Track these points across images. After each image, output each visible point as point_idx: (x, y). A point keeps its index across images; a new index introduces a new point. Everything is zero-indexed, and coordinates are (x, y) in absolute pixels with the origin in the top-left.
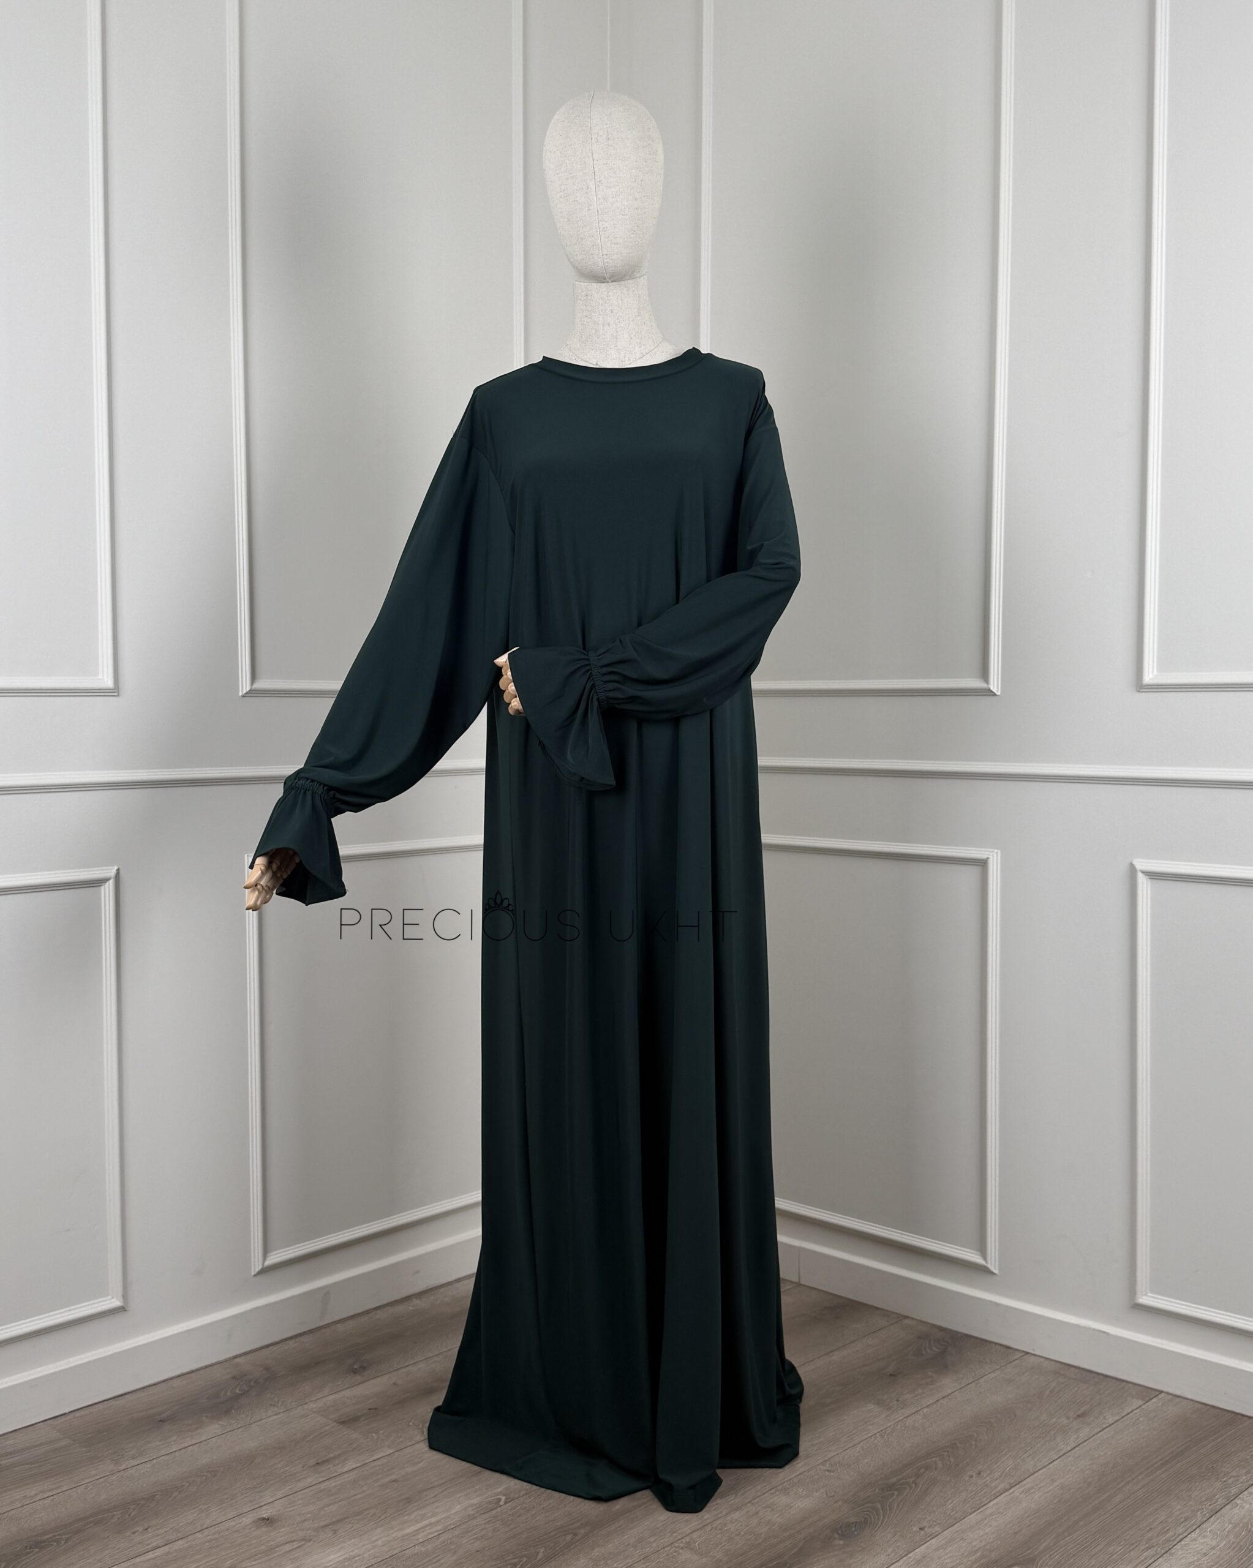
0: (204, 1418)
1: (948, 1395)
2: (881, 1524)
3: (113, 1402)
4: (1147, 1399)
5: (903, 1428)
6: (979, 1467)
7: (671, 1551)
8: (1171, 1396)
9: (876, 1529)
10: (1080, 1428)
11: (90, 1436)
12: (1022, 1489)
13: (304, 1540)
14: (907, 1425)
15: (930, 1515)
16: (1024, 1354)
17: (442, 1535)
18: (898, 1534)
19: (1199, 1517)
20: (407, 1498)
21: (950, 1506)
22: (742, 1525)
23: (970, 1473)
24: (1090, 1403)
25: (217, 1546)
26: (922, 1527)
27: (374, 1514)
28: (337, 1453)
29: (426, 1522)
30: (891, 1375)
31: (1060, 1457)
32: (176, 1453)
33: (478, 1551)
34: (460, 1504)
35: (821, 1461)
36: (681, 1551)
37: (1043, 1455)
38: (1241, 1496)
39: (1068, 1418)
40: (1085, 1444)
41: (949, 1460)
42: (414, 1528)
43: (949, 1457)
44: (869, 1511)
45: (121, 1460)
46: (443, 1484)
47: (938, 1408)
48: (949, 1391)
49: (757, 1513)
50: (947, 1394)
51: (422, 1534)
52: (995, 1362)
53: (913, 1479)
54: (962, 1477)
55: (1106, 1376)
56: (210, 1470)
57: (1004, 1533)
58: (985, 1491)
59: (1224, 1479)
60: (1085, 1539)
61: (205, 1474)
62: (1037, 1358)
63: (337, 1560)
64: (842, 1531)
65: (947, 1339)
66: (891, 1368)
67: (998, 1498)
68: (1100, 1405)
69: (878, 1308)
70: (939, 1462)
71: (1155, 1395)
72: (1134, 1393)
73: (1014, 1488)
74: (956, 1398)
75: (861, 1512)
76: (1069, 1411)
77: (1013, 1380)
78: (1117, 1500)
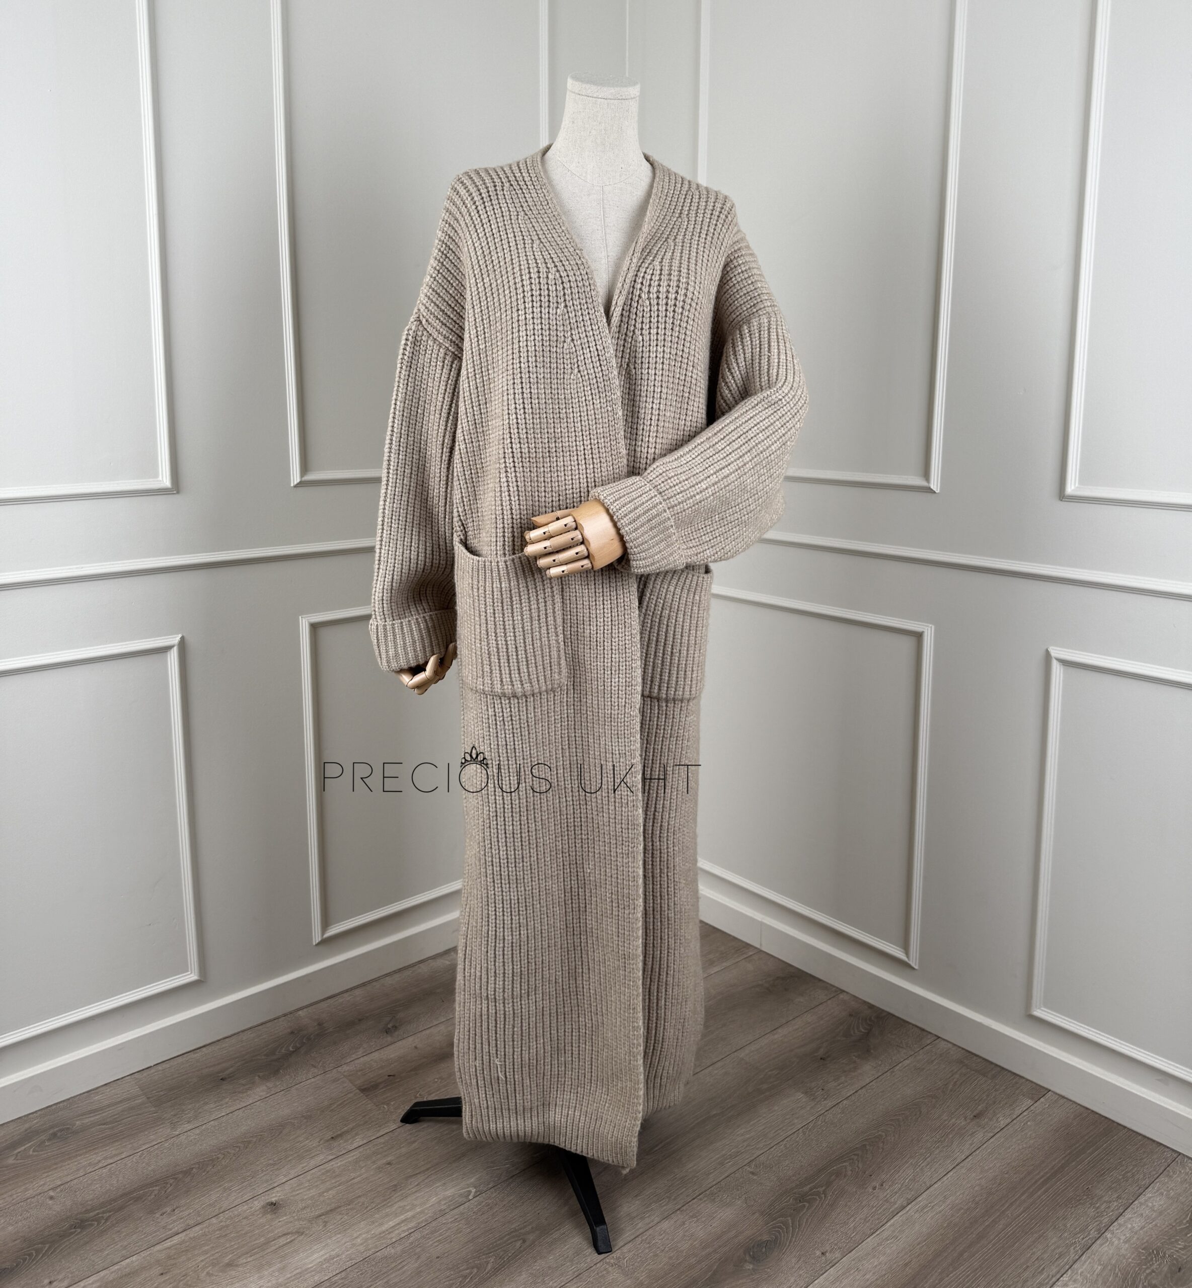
0: (257, 1078)
1: (866, 1085)
2: (789, 1246)
3: (192, 1055)
4: (1036, 1098)
5: (823, 1123)
6: (883, 1177)
7: (602, 1269)
8: (1057, 1096)
9: (784, 1251)
10: (975, 1132)
11: (162, 1093)
12: (917, 1207)
13: (297, 1232)
14: (827, 1120)
15: (833, 1235)
16: (935, 1038)
17: (412, 1235)
18: (802, 1260)
19: (1072, 1256)
20: (395, 1186)
21: (852, 1225)
22: (668, 1239)
23: (874, 1184)
24: (986, 1102)
25: (226, 1235)
26: (823, 1252)
27: (363, 1204)
28: (351, 1126)
29: (403, 1217)
30: (822, 1059)
31: (954, 1168)
32: (224, 1118)
33: (438, 1258)
34: (437, 1195)
35: (747, 1161)
36: (610, 1269)
37: (940, 1164)
38: (1111, 1228)
39: (965, 1118)
40: (977, 1152)
41: (858, 1166)
42: (391, 1224)
43: (858, 1162)
44: (780, 1227)
45: (179, 1123)
46: (428, 1169)
47: (855, 1101)
48: (868, 1081)
49: (684, 1223)
50: (864, 1084)
51: (397, 1232)
52: (910, 1048)
53: (824, 1188)
54: (866, 1188)
55: (1003, 1068)
56: (245, 1140)
57: (895, 1265)
58: (885, 1208)
59: (1097, 1205)
60: (968, 1276)
61: (239, 1145)
63: (318, 1260)
64: (753, 1252)
65: (873, 1018)
66: (822, 1050)
67: (895, 1218)
68: (994, 1102)
69: (820, 980)
70: (849, 1168)
71: (1043, 1093)
72: (1025, 1090)
73: (910, 1206)
74: (872, 1089)
75: (774, 1228)
76: (967, 1110)
77: (924, 1069)
78: (1001, 1226)
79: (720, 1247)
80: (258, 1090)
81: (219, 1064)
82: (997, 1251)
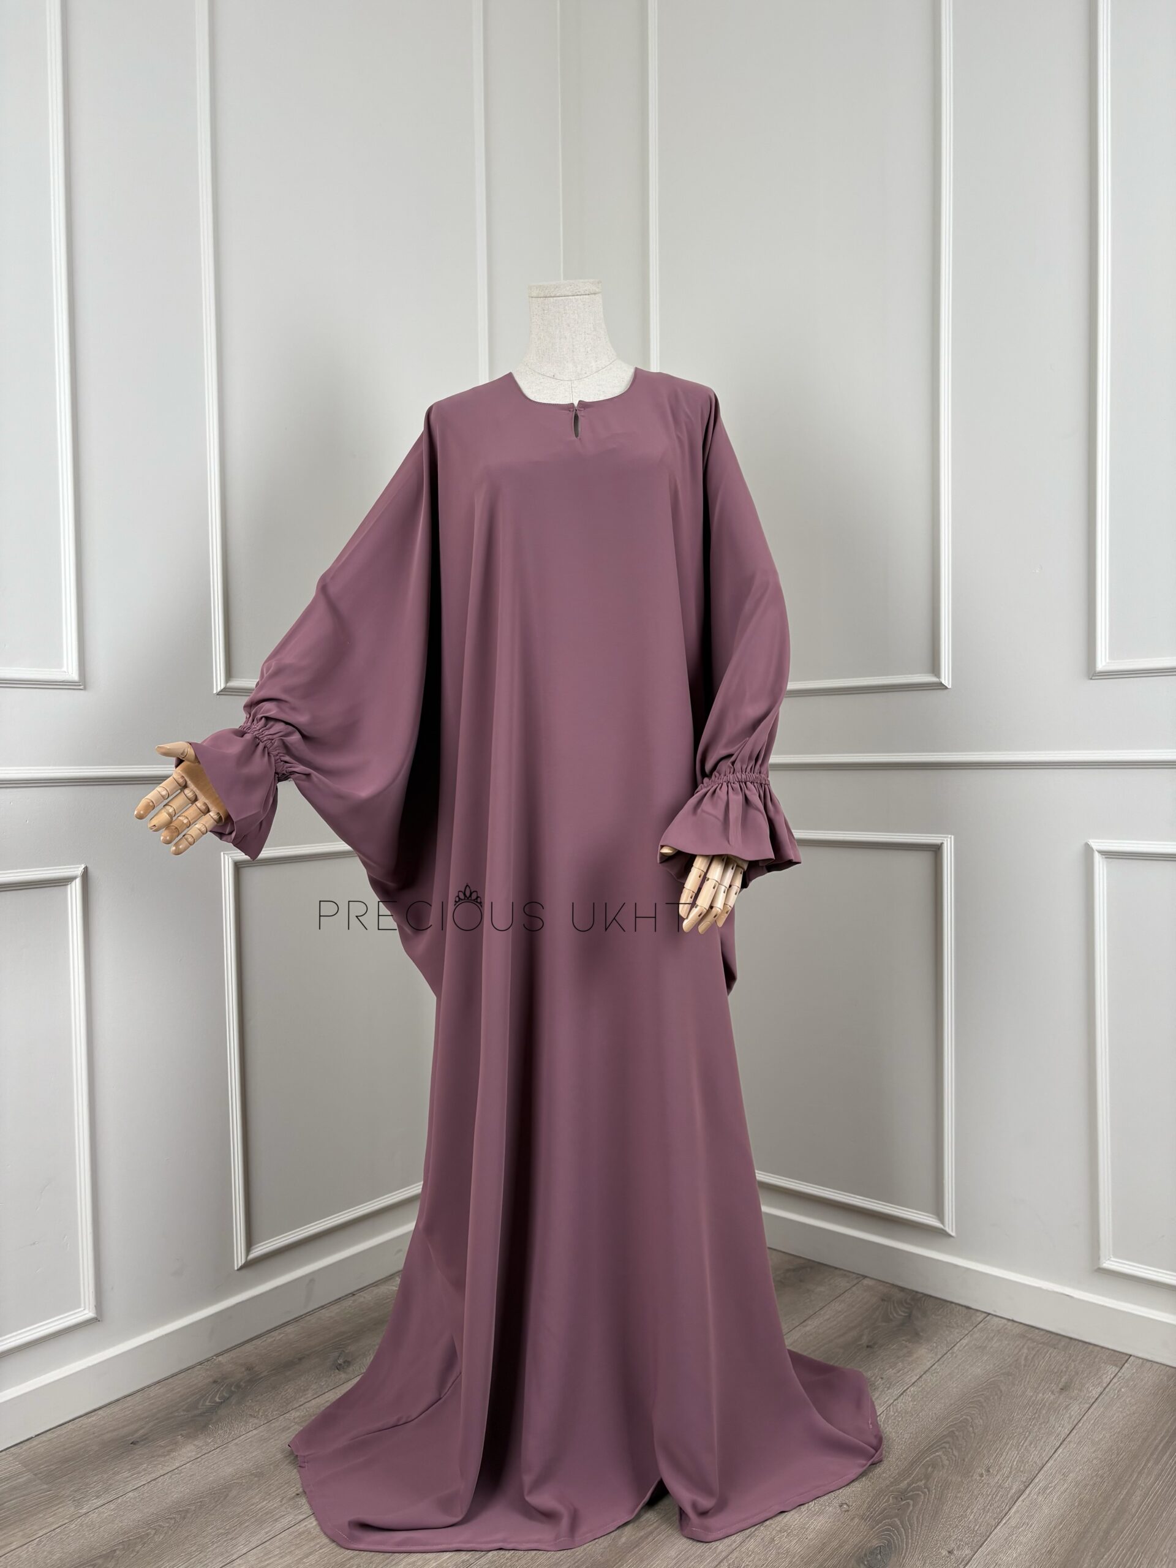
0: (180, 1437)
1: (929, 1369)
2: (907, 1548)
3: (85, 1420)
4: (1121, 1366)
5: (896, 1415)
6: (986, 1462)
8: (1142, 1360)
9: (903, 1555)
10: (1070, 1404)
11: (53, 1467)
12: (1038, 1488)
14: (899, 1410)
15: (954, 1532)
16: (986, 1315)
18: (928, 1561)
21: (972, 1517)
22: (760, 1560)
23: (979, 1470)
24: (1068, 1373)
26: (950, 1550)
30: (868, 1347)
31: (1061, 1444)
32: (146, 1487)
37: (1044, 1442)
39: (1053, 1392)
40: (1080, 1425)
41: (953, 1455)
43: (952, 1449)
44: (890, 1530)
45: (84, 1500)
47: (924, 1386)
48: (929, 1364)
49: (773, 1540)
50: (927, 1369)
52: (962, 1326)
53: (923, 1482)
54: (972, 1476)
55: (1071, 1339)
56: (181, 1509)
57: (1038, 1554)
58: (1001, 1493)
60: (1125, 1555)
62: (999, 1319)
64: (868, 1561)
65: (908, 1301)
66: (865, 1337)
67: (1017, 1504)
68: (1078, 1374)
69: (836, 1268)
70: (944, 1457)
71: (1126, 1359)
72: (1104, 1358)
73: (1029, 1489)
74: (938, 1373)
75: (883, 1531)
76: (1051, 1383)
77: (986, 1347)
78: (1139, 1498)
79: (826, 1560)
80: (184, 1450)
81: (124, 1427)
82: (1146, 1524)
